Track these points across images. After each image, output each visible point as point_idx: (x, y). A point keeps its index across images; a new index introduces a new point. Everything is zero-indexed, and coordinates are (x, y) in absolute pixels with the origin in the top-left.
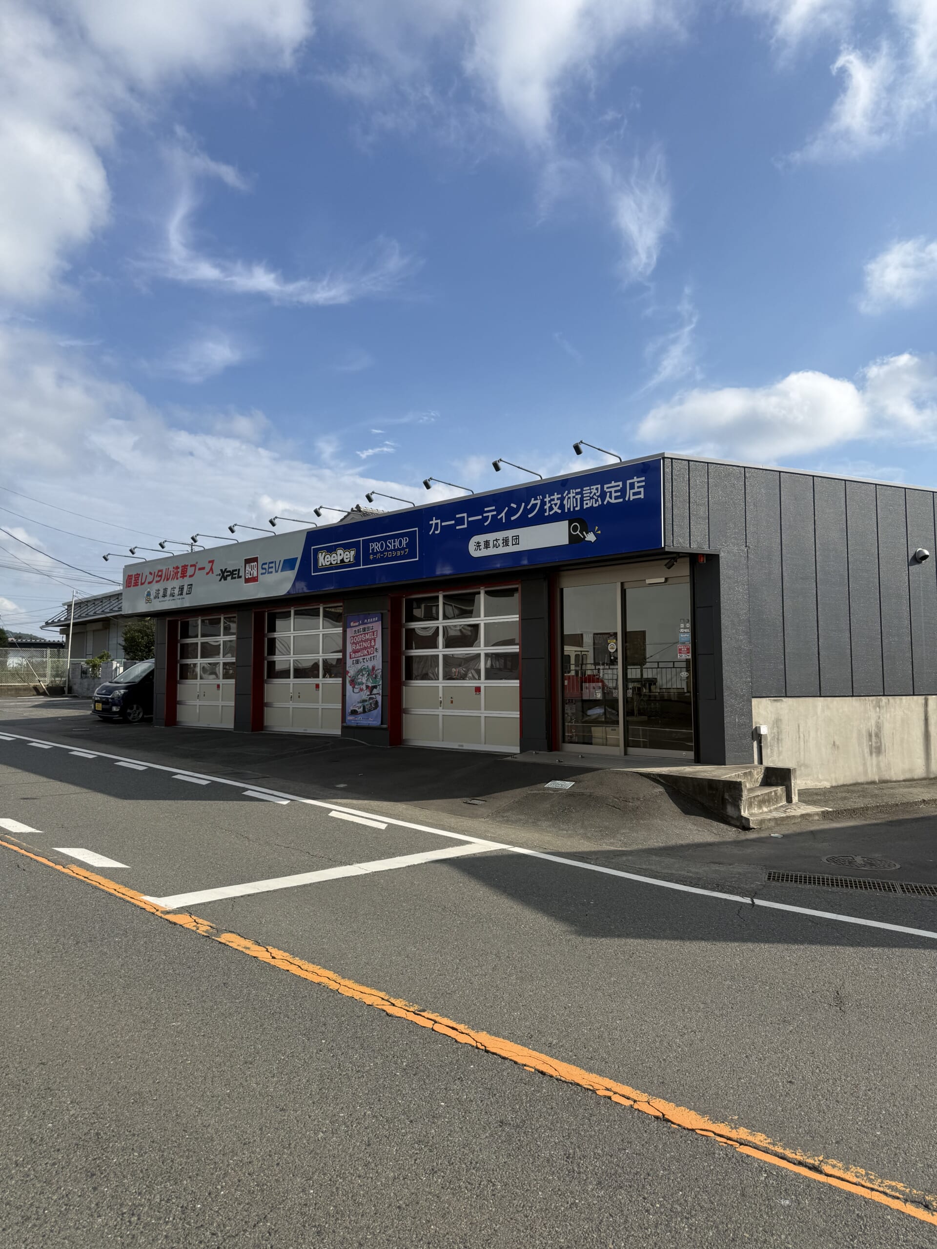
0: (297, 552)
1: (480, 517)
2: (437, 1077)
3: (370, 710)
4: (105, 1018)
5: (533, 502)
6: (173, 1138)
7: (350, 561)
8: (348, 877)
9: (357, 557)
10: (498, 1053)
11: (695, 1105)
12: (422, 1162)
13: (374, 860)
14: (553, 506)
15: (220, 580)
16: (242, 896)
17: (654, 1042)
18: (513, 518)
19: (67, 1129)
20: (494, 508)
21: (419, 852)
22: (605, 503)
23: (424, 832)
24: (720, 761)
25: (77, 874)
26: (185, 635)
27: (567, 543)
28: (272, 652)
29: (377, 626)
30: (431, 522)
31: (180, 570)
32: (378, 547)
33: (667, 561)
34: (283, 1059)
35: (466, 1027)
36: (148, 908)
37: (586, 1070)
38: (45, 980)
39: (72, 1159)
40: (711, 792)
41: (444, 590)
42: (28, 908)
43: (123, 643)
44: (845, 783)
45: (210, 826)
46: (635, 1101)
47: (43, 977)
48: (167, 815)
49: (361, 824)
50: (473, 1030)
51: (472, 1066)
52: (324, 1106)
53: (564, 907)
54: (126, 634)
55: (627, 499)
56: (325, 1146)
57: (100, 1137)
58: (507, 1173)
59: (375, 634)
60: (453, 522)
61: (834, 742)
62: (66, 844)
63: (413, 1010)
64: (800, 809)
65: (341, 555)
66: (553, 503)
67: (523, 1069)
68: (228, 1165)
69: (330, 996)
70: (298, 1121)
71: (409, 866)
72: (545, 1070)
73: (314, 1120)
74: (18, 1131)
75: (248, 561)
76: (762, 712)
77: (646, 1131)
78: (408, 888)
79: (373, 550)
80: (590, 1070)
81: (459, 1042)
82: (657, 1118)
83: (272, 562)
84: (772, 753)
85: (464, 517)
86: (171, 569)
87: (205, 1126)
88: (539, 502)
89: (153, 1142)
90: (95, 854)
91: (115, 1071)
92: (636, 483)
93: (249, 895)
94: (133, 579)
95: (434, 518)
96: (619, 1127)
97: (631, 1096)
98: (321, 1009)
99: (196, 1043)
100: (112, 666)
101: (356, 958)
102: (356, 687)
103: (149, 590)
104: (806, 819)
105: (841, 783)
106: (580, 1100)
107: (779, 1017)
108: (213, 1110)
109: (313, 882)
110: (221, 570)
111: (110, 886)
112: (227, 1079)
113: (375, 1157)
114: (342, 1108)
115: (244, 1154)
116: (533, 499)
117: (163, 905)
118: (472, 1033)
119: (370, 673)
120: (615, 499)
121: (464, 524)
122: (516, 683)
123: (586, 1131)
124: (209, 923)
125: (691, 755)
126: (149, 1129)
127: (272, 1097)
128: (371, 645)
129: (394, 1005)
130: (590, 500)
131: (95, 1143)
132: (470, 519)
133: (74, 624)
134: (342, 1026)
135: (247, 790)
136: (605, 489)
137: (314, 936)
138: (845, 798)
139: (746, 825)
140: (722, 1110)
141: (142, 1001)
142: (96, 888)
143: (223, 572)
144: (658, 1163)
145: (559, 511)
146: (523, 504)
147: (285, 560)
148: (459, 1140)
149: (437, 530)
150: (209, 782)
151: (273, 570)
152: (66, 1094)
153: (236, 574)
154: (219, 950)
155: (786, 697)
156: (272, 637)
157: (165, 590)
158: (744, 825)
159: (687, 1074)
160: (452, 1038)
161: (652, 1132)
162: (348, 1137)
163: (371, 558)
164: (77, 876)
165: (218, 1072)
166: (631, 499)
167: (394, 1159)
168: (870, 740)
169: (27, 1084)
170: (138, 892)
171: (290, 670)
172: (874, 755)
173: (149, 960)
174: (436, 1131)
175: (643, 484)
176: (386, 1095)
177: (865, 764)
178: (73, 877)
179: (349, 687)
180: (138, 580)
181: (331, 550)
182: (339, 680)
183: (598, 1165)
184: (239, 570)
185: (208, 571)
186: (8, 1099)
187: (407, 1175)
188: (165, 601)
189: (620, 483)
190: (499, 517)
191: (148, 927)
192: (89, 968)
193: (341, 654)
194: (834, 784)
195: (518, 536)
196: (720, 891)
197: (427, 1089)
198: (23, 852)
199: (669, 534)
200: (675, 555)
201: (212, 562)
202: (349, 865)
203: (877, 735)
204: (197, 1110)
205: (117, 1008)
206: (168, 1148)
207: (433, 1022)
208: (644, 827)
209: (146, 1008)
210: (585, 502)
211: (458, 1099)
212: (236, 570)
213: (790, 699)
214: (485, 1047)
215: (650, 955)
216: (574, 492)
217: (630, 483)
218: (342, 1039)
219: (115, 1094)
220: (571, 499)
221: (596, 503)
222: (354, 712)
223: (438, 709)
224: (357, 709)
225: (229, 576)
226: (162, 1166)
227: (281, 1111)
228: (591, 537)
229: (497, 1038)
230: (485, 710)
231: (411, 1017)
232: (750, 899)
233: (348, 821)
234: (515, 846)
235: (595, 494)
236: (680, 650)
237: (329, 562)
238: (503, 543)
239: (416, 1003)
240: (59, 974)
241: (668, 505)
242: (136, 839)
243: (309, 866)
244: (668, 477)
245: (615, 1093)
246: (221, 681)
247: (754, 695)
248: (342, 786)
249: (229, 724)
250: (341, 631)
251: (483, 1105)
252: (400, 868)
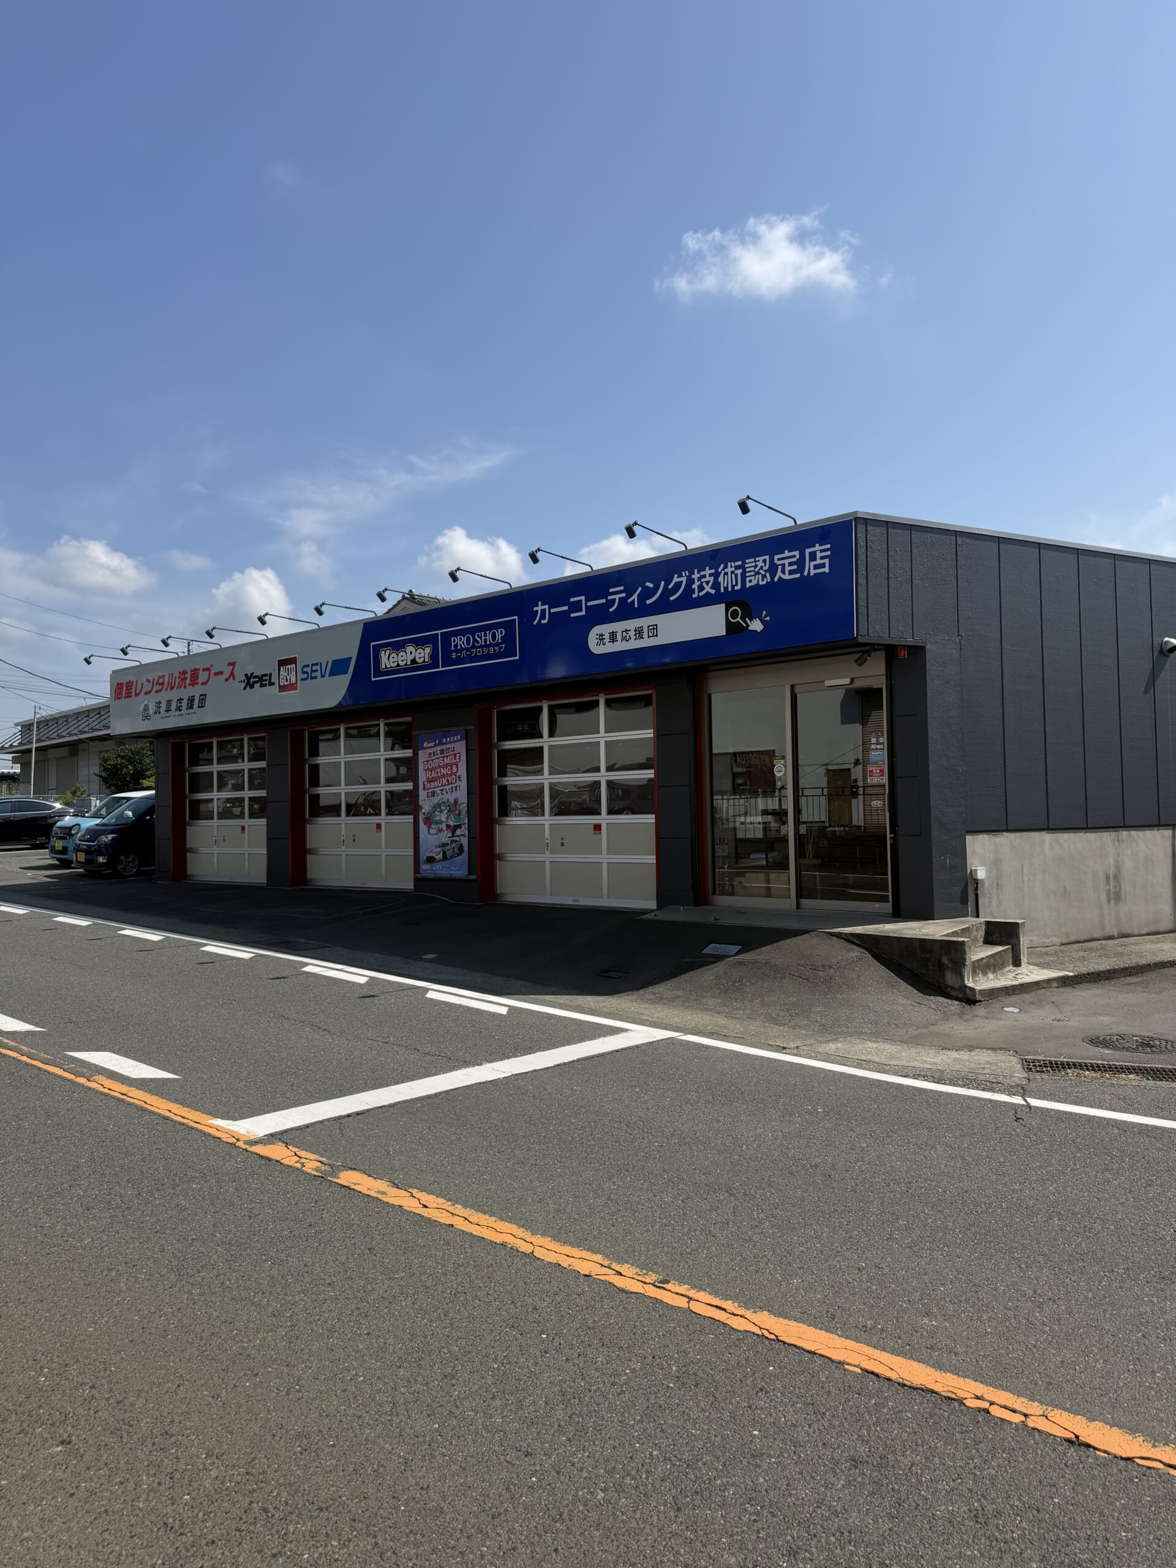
0: (350, 650)
1: (603, 601)
2: (729, 1388)
3: (452, 857)
4: (216, 1311)
5: (676, 579)
6: (382, 1511)
7: (424, 662)
8: (484, 1083)
9: (434, 656)
10: (798, 1344)
11: (1112, 1417)
12: (768, 1535)
13: (508, 1058)
14: (704, 584)
15: (245, 688)
16: (348, 1116)
17: (1006, 1318)
18: (648, 602)
19: (216, 1504)
20: (622, 588)
21: (564, 1045)
22: (776, 579)
23: (560, 1017)
24: (926, 914)
25: (109, 1089)
26: (195, 762)
27: (725, 634)
28: (315, 782)
29: (460, 747)
30: (535, 609)
31: (188, 676)
32: (463, 643)
33: (858, 655)
34: (498, 1368)
35: (736, 1305)
36: (225, 1137)
37: (933, 1366)
38: (110, 1253)
39: (238, 1556)
40: (924, 956)
41: (549, 699)
42: (55, 1142)
43: (103, 774)
44: (1078, 939)
45: (272, 1015)
46: (1026, 1415)
47: (105, 1249)
48: (209, 1001)
49: (472, 1008)
50: (748, 1309)
51: (771, 1368)
52: (587, 1444)
53: (787, 1118)
54: (105, 760)
55: (806, 574)
56: (614, 1514)
57: (270, 1515)
58: (902, 1548)
59: (458, 758)
60: (566, 608)
61: (1065, 887)
62: (82, 1047)
63: (652, 1282)
64: (1029, 973)
65: (411, 653)
66: (704, 580)
67: (845, 1370)
68: (482, 1556)
69: (526, 1263)
70: (558, 1473)
71: (558, 1065)
72: (876, 1370)
73: (581, 1470)
74: (141, 1510)
75: (282, 663)
76: (979, 850)
77: (1066, 1465)
78: (569, 1097)
79: (456, 646)
80: (939, 1366)
81: (735, 1330)
82: (1069, 1441)
83: (317, 664)
84: (990, 902)
85: (581, 600)
86: (177, 675)
87: (422, 1488)
88: (684, 579)
89: (354, 1520)
90: (127, 1059)
91: (259, 1398)
92: (818, 552)
93: (358, 1114)
94: (125, 688)
95: (540, 603)
96: (1025, 1460)
97: (1016, 1406)
98: (521, 1284)
99: (361, 1346)
100: (90, 803)
101: (539, 1202)
102: (433, 826)
103: (146, 702)
104: (1044, 988)
105: (1073, 939)
106: (949, 1417)
107: (1152, 1272)
108: (425, 1460)
109: (438, 1091)
110: (246, 675)
111: (161, 1106)
112: (428, 1406)
113: (696, 1531)
114: (615, 1447)
115: (498, 1534)
116: (676, 576)
117: (243, 1132)
118: (748, 1314)
119: (452, 809)
120: (789, 574)
121: (582, 611)
122: (650, 819)
123: (982, 1469)
124: (316, 1157)
125: (888, 907)
126: (340, 1497)
127: (505, 1433)
128: (452, 773)
129: (621, 1274)
130: (755, 575)
131: (264, 1526)
132: (589, 604)
133: (37, 749)
134: (561, 1311)
135: (307, 964)
136: (776, 561)
137: (468, 1171)
138: (1082, 959)
139: (972, 998)
140: (1154, 1424)
141: (261, 1281)
142: (144, 1110)
143: (248, 677)
144: (1110, 1519)
145: (713, 592)
146: (663, 583)
147: (333, 661)
148: (806, 1494)
149: (544, 619)
150: (252, 955)
151: (318, 674)
152: (196, 1443)
153: (266, 680)
154: (345, 1196)
155: (1008, 831)
156: (315, 762)
157: (169, 702)
158: (969, 999)
159: (1077, 1368)
160: (723, 1323)
161: (1075, 1467)
162: (642, 1496)
163: (454, 657)
164: (110, 1092)
165: (410, 1393)
166: (812, 574)
167: (726, 1533)
168: (1108, 883)
169: (132, 1426)
170: (203, 1113)
171: (340, 804)
172: (1112, 902)
173: (250, 1217)
174: (766, 1480)
175: (828, 553)
176: (670, 1421)
177: (1101, 915)
178: (106, 1095)
179: (423, 827)
180: (131, 689)
181: (398, 647)
182: (410, 819)
183: (1026, 1527)
184: (271, 674)
185: (227, 676)
186: (109, 1455)
187: (757, 1561)
188: (170, 716)
189: (797, 553)
190: (629, 601)
191: (233, 1166)
192: (168, 1232)
193: (412, 784)
194: (1065, 941)
195: (656, 625)
196: (977, 1088)
197: (722, 1409)
198: (24, 1058)
199: (863, 619)
200: (868, 648)
201: (233, 664)
202: (478, 1065)
203: (1116, 877)
204: (401, 1460)
205: (227, 1294)
206: (380, 1530)
207: (687, 1300)
208: (843, 1003)
209: (271, 1293)
210: (748, 579)
211: (774, 1423)
212: (266, 675)
213: (1012, 836)
214: (777, 1336)
215: (933, 1184)
216: (733, 565)
217: (810, 553)
218: (568, 1331)
219: (269, 1437)
220: (729, 577)
221: (763, 580)
222: (430, 860)
223: (544, 853)
224: (434, 855)
225: (257, 682)
226: (382, 1563)
227: (526, 1456)
228: (756, 625)
229: (786, 1321)
230: (608, 854)
231: (652, 1292)
232: (1020, 1098)
233: (456, 1005)
234: (686, 1034)
235: (761, 568)
236: (871, 771)
237: (396, 663)
238: (635, 635)
239: (651, 1271)
240: (127, 1242)
241: (862, 581)
242: (177, 1036)
243: (425, 1068)
244: (862, 543)
245: (992, 1403)
246: (247, 822)
247: (969, 830)
248: (431, 956)
249: (259, 876)
250: (411, 755)
251: (814, 1433)
252: (548, 1068)
